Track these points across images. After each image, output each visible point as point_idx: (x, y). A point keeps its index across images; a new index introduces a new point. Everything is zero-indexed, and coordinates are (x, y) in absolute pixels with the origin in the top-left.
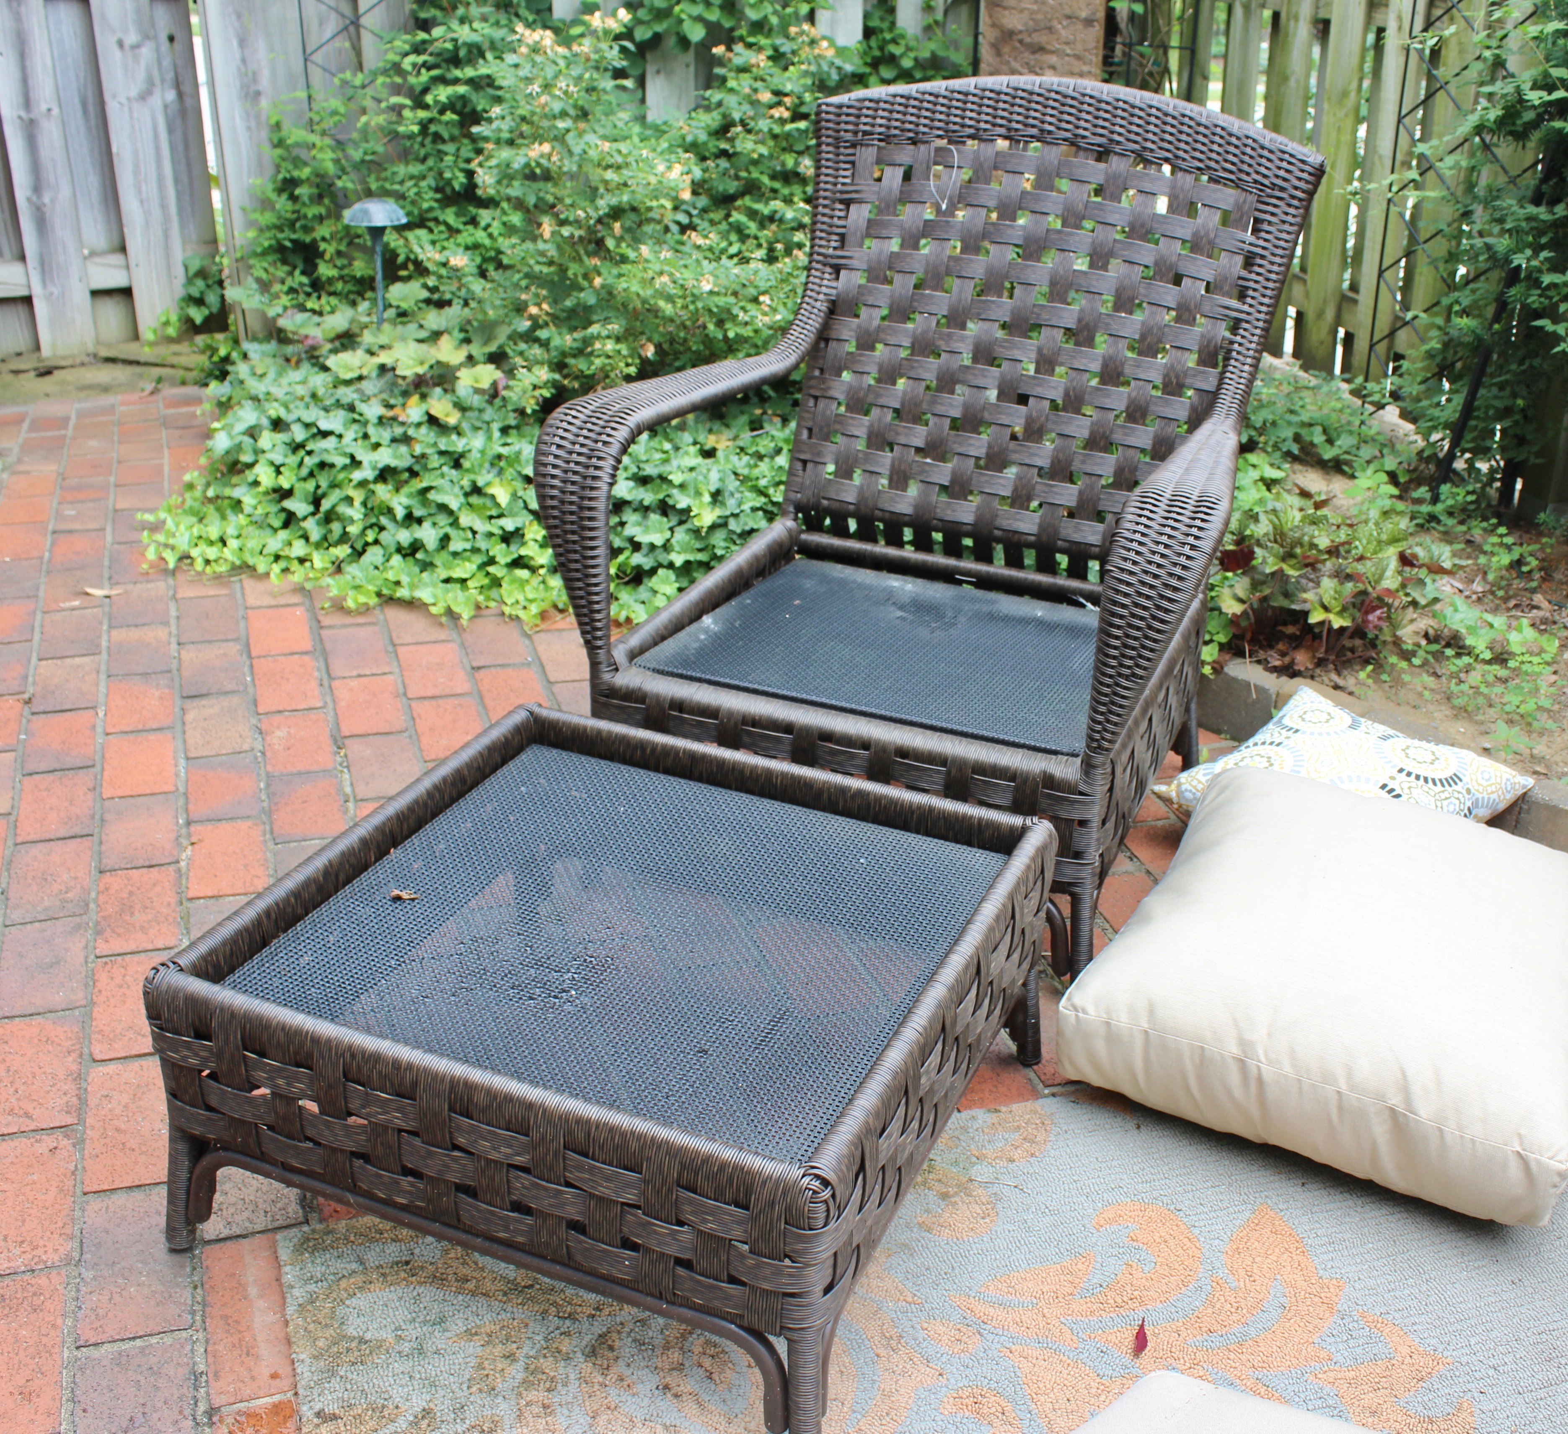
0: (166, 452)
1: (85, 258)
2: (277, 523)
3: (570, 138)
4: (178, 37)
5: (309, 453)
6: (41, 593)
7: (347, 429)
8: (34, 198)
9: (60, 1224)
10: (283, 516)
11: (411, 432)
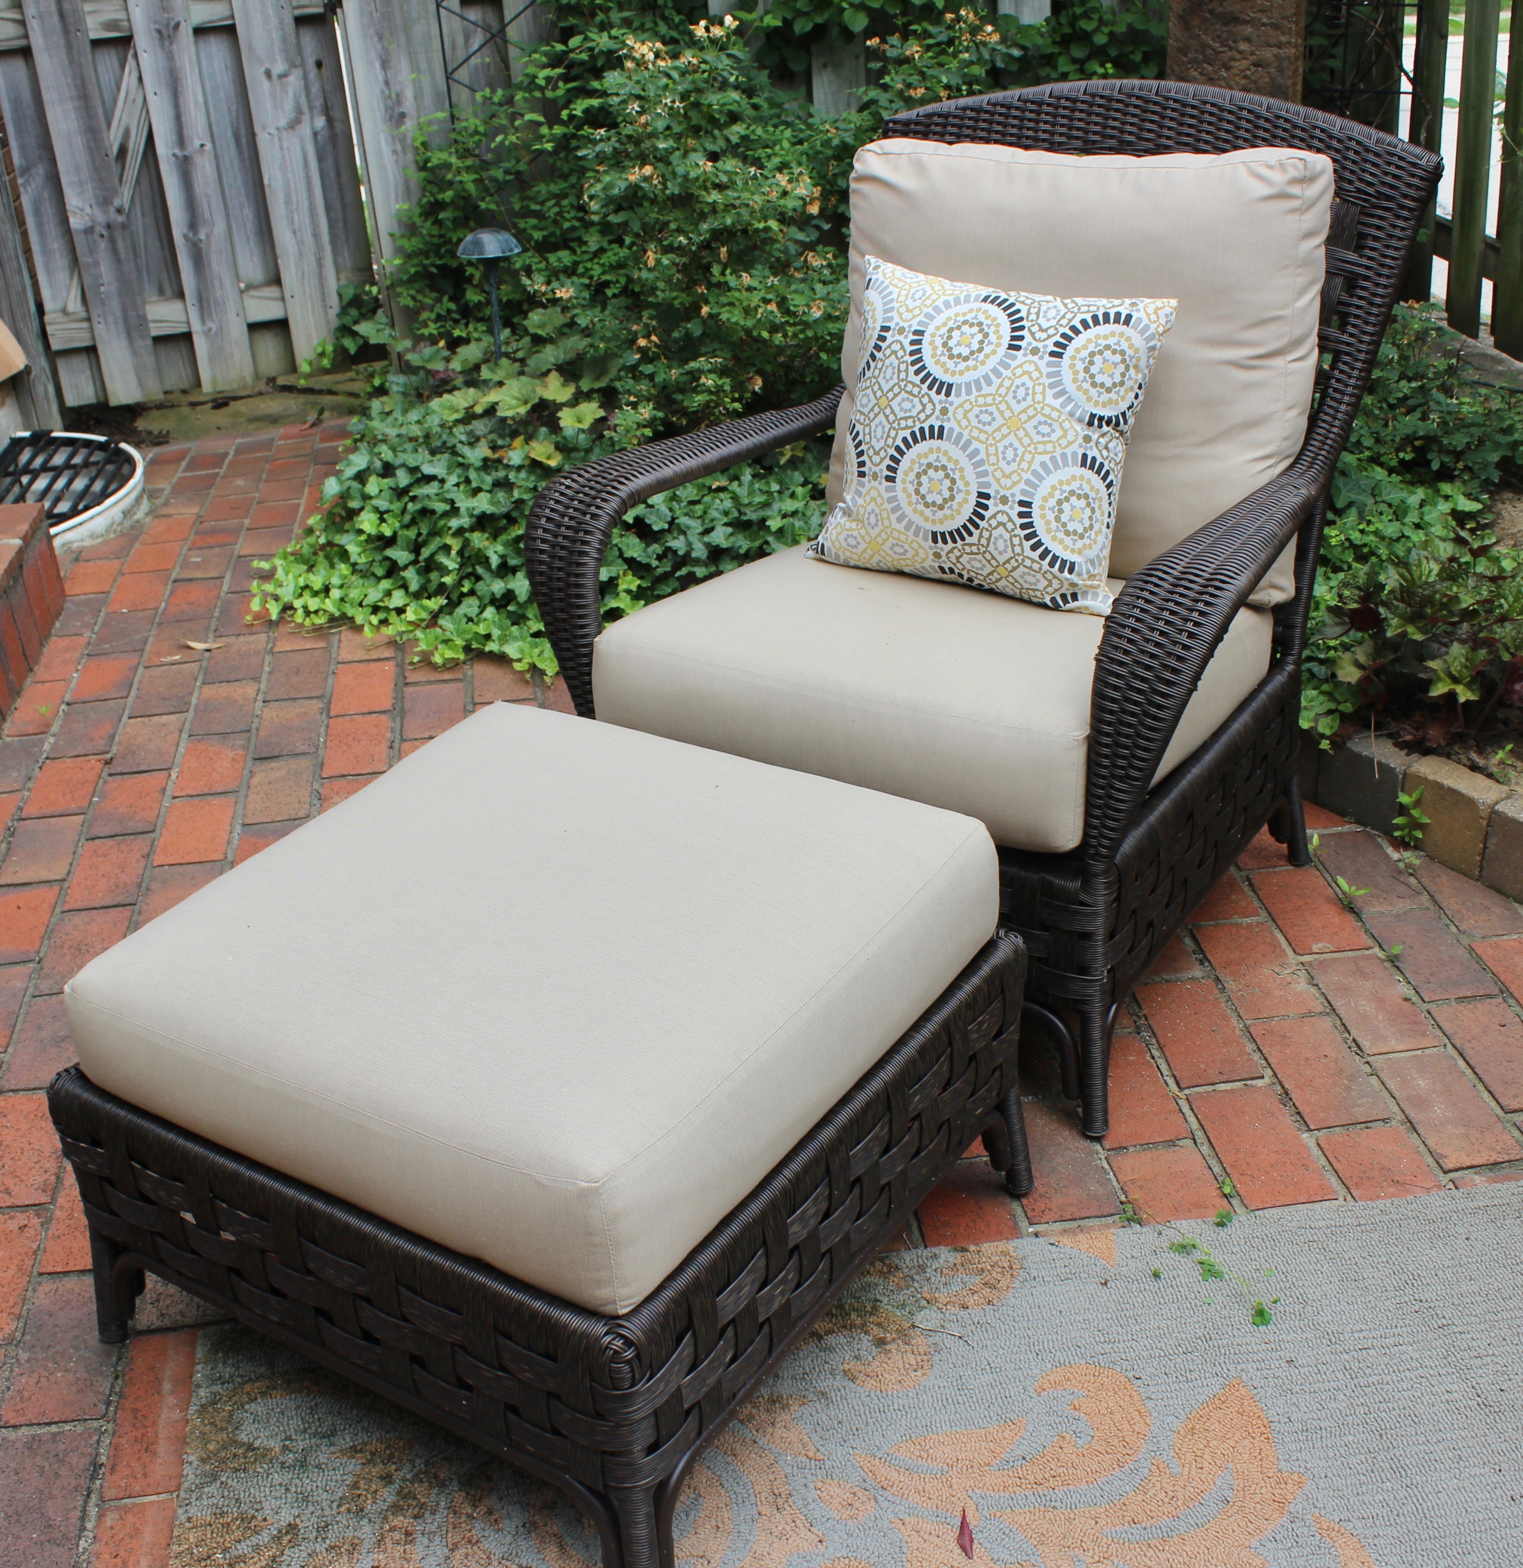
0: (306, 491)
1: (242, 292)
2: (380, 572)
3: (675, 158)
4: (326, 63)
5: (413, 499)
6: (148, 647)
7: (449, 474)
8: (191, 235)
9: (11, 1303)
10: (387, 564)
11: (512, 476)
